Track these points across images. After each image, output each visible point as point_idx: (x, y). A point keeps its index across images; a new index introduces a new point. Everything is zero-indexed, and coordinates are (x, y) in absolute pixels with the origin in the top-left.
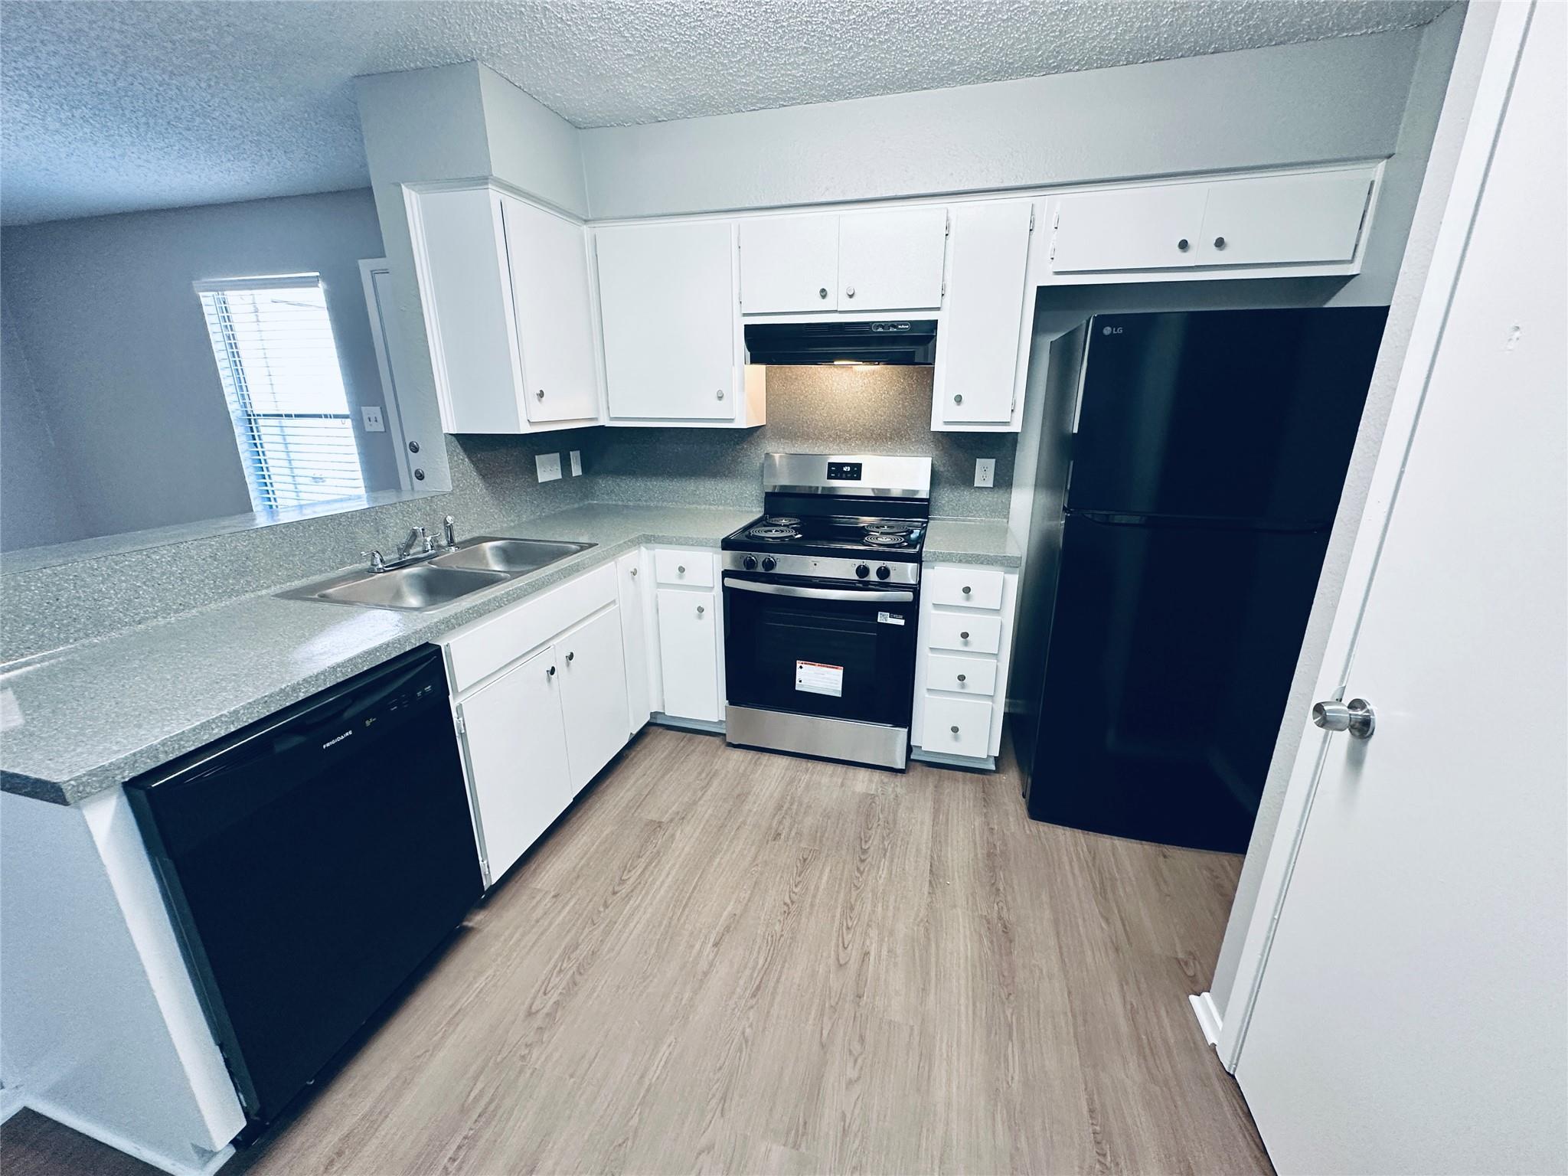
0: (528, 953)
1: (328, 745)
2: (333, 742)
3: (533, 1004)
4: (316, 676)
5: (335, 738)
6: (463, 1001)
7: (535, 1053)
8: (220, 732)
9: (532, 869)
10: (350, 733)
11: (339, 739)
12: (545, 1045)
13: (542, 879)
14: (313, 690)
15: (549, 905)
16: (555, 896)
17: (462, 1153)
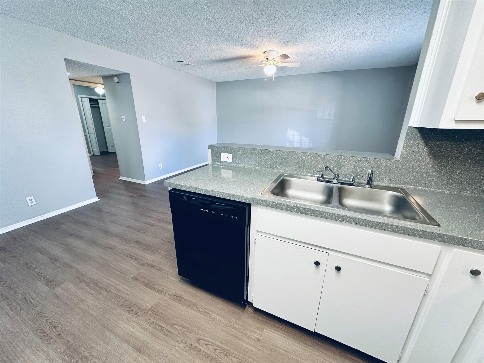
0: (228, 333)
1: (201, 209)
2: (202, 210)
3: (203, 340)
4: (208, 190)
5: (203, 209)
6: (213, 314)
7: (182, 345)
8: (185, 189)
9: (277, 325)
10: (207, 211)
11: (204, 210)
12: (184, 349)
13: (269, 331)
14: (206, 193)
15: (253, 338)
16: (258, 340)
17: (159, 328)
